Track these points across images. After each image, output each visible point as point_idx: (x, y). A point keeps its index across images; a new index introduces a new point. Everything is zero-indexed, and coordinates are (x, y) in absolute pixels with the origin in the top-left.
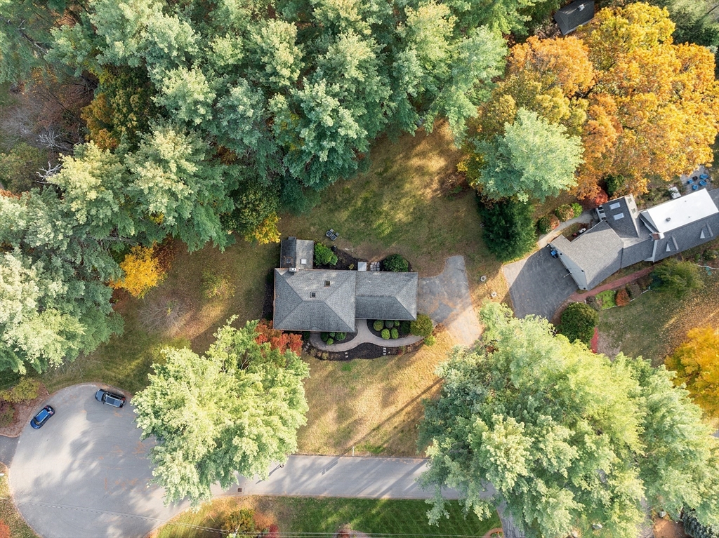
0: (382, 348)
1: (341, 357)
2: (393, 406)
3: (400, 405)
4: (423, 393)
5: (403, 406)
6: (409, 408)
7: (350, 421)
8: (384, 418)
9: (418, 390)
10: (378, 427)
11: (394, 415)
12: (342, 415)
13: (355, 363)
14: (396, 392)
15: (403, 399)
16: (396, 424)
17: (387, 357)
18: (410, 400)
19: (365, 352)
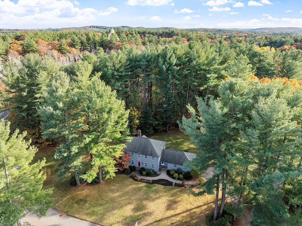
0: (172, 183)
1: (148, 182)
2: (173, 211)
3: (178, 211)
4: (195, 208)
5: (180, 212)
6: (185, 214)
7: (141, 212)
8: (165, 216)
9: (191, 205)
10: (159, 221)
11: (172, 216)
12: (137, 209)
13: (155, 186)
14: (177, 204)
15: (181, 208)
16: (173, 222)
17: (175, 187)
18: (185, 210)
19: (162, 182)
